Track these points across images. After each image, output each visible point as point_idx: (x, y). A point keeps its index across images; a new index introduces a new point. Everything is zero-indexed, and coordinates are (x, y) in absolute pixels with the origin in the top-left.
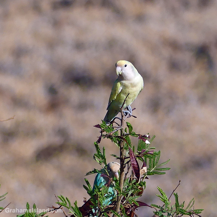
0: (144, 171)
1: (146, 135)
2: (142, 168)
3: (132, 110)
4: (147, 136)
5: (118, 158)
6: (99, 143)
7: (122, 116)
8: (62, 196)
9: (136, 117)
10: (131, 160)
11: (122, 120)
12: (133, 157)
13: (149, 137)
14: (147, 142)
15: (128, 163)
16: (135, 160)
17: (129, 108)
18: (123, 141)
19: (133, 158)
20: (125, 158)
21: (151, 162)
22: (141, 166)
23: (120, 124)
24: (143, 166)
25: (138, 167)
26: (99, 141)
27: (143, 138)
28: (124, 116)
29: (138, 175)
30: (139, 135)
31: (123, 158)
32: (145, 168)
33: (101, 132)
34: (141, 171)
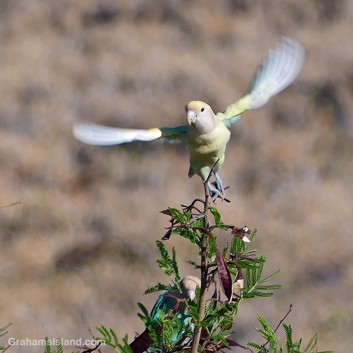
0: (239, 286)
1: (244, 229)
2: (236, 281)
3: (224, 189)
4: (246, 231)
5: (198, 267)
6: (168, 239)
7: (207, 197)
8: (103, 328)
9: (230, 202)
10: (219, 268)
11: (205, 203)
12: (223, 262)
13: (249, 232)
14: (245, 239)
15: (213, 272)
16: (224, 267)
17: (219, 187)
18: (206, 237)
19: (221, 264)
20: (209, 266)
21: (249, 277)
22: (233, 278)
23: (202, 210)
24: (238, 278)
25: (230, 279)
26: (168, 236)
27: (239, 232)
28: (210, 197)
29: (228, 292)
30: (232, 227)
31: (206, 265)
32: (241, 282)
33: (172, 221)
34: (234, 286)
